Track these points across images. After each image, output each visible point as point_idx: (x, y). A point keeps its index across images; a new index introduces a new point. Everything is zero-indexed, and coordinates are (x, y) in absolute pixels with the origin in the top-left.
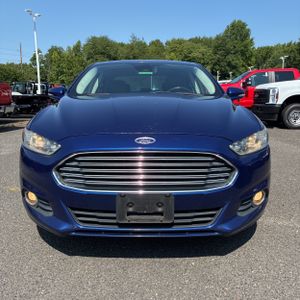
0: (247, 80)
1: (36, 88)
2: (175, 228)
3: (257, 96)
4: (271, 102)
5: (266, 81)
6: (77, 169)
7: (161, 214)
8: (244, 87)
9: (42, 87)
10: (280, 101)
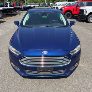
0: (77, 5)
1: (7, 4)
2: (53, 74)
3: (80, 11)
4: (84, 14)
5: (83, 5)
6: (26, 60)
7: (50, 71)
8: (76, 7)
9: (9, 4)
10: (87, 14)
